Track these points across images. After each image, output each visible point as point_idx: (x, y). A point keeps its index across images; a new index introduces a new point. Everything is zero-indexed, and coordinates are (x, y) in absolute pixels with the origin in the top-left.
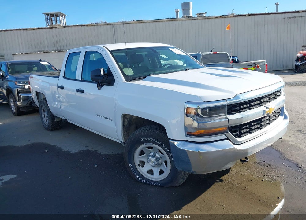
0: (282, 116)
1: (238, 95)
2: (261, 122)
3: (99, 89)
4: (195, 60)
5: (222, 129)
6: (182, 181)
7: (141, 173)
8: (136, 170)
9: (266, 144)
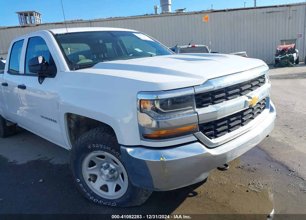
0: (268, 108)
1: (210, 80)
2: (243, 116)
3: (41, 83)
4: (165, 47)
5: (191, 128)
6: (144, 199)
7: (92, 189)
8: (86, 187)
9: (251, 144)
